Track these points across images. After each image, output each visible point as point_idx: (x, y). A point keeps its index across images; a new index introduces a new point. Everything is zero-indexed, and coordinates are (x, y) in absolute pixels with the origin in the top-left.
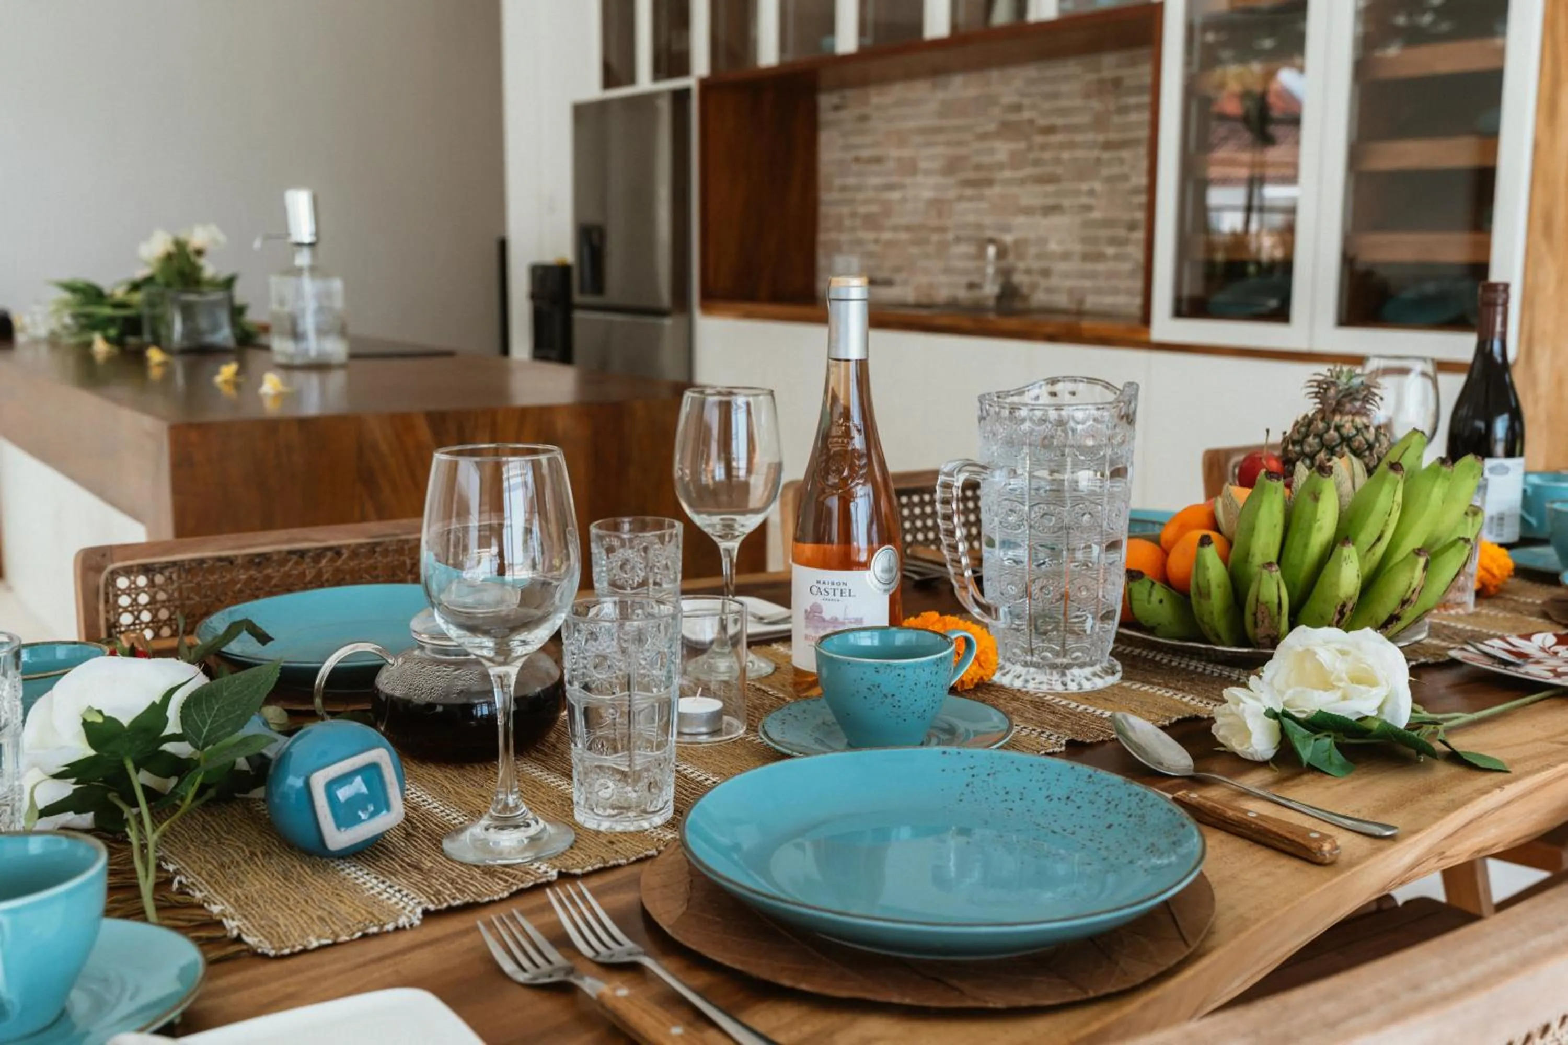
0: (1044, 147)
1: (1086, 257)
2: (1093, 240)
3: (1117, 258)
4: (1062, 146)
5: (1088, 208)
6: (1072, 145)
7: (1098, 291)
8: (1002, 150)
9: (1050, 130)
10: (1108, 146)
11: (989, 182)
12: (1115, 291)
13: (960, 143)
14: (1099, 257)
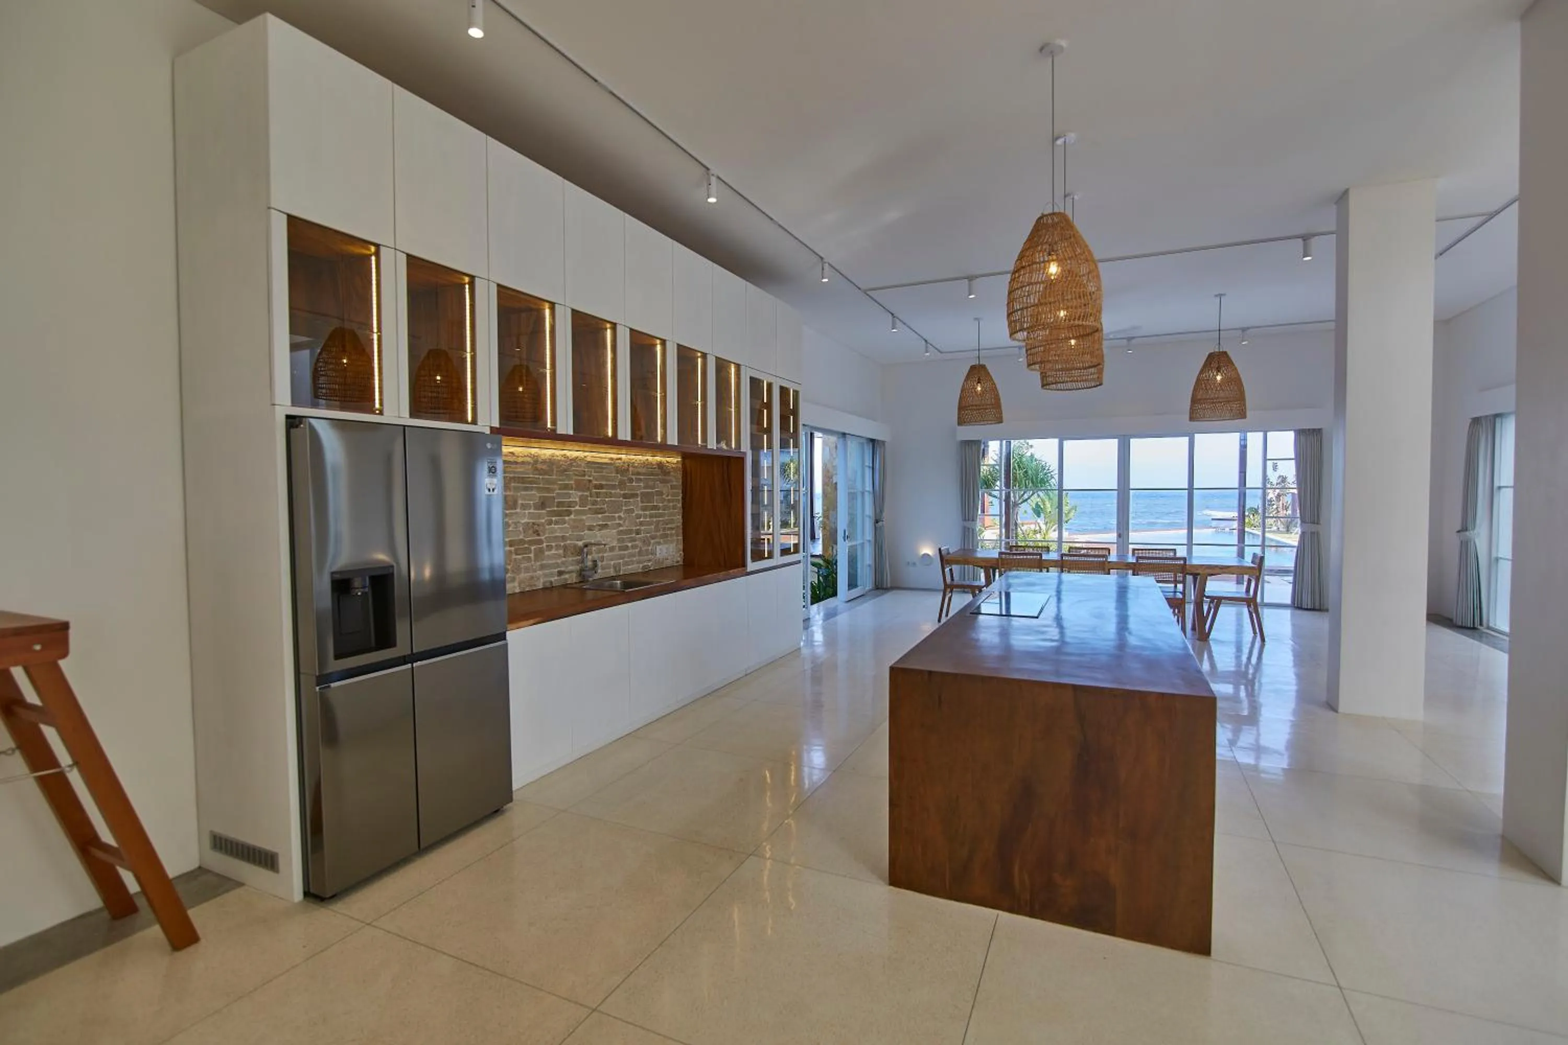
0: (598, 495)
1: (621, 549)
2: (623, 540)
3: (633, 547)
4: (606, 495)
5: (620, 525)
6: (611, 495)
7: (626, 564)
8: (575, 496)
9: (601, 487)
10: (625, 496)
11: (569, 513)
12: (632, 562)
13: (548, 490)
14: (627, 548)
